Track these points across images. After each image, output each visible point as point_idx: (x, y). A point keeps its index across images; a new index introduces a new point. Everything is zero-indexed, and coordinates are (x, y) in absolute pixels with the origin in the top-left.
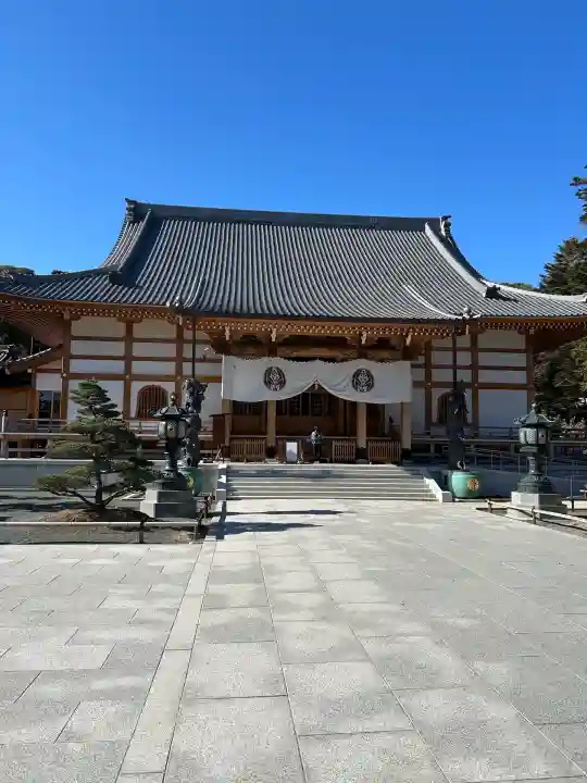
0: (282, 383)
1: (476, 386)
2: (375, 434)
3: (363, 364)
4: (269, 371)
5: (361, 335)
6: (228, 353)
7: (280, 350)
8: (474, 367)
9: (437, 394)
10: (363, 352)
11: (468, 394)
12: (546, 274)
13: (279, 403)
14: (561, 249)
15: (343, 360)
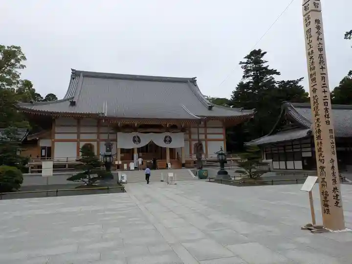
0: (139, 141)
1: (206, 140)
2: (173, 159)
3: (168, 134)
4: (134, 137)
5: (166, 124)
6: (120, 131)
7: (139, 130)
8: (206, 134)
9: (194, 143)
10: (168, 130)
11: (204, 143)
12: (233, 95)
13: (138, 148)
14: (238, 85)
15: (161, 133)
